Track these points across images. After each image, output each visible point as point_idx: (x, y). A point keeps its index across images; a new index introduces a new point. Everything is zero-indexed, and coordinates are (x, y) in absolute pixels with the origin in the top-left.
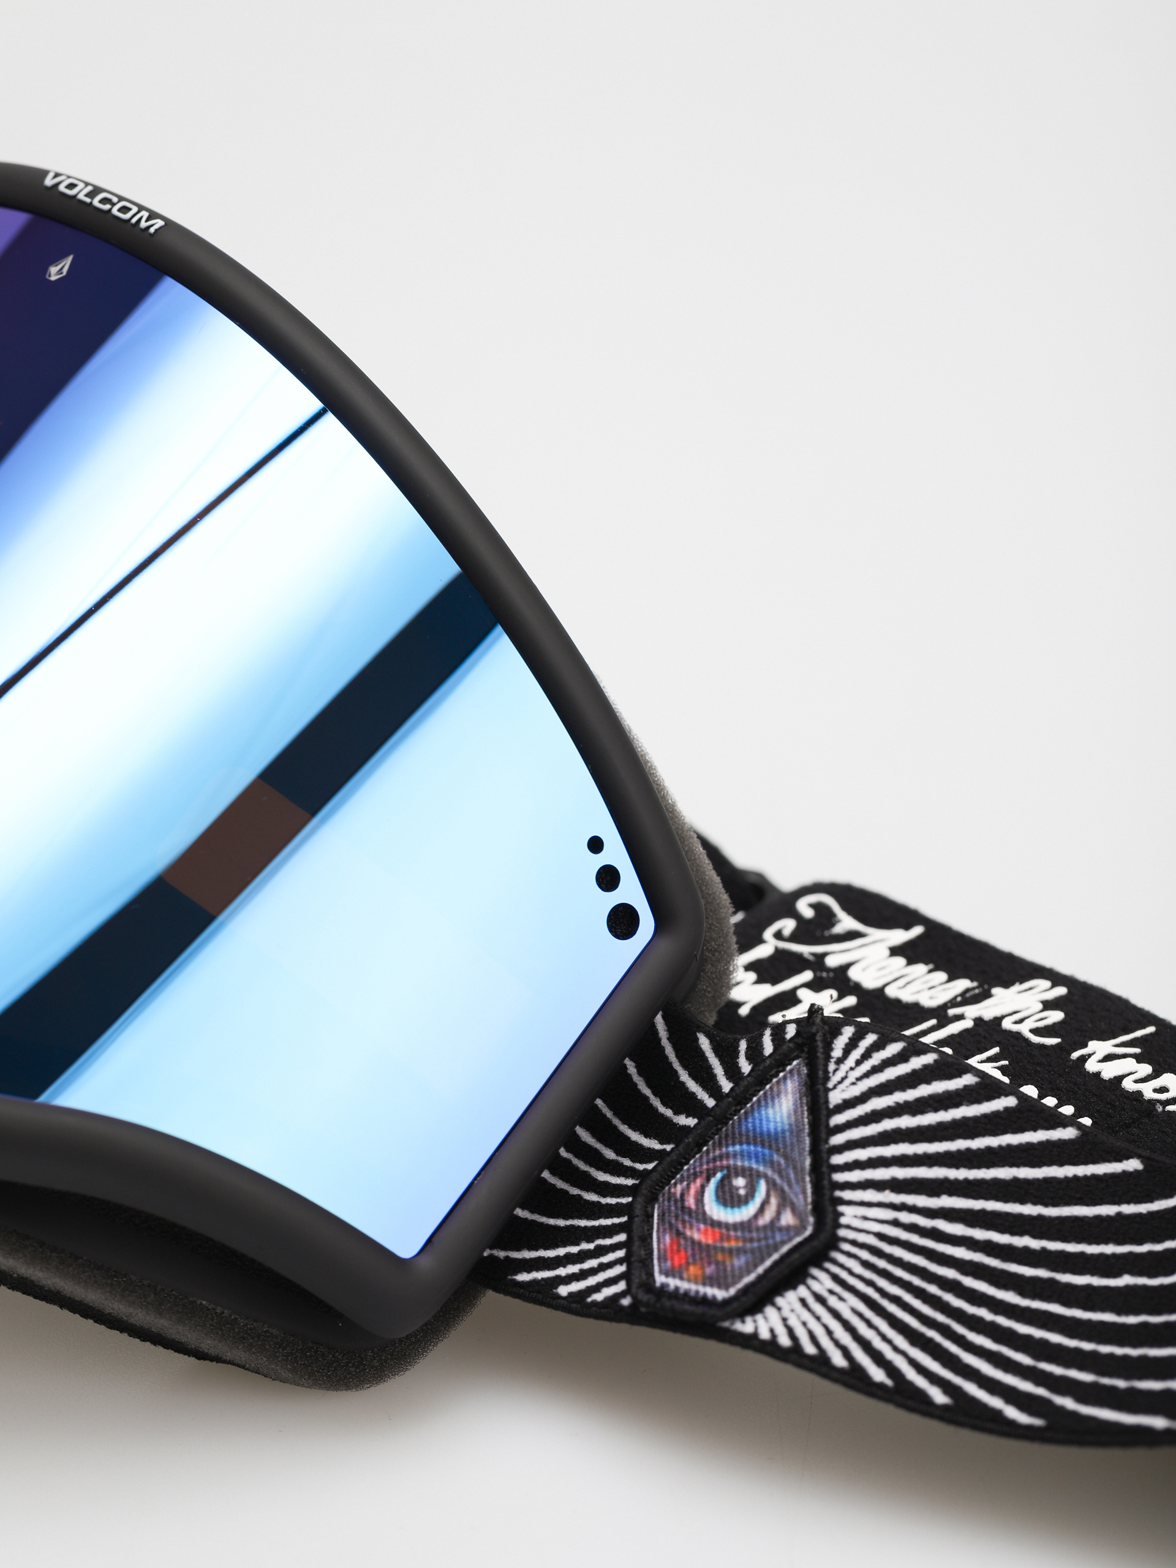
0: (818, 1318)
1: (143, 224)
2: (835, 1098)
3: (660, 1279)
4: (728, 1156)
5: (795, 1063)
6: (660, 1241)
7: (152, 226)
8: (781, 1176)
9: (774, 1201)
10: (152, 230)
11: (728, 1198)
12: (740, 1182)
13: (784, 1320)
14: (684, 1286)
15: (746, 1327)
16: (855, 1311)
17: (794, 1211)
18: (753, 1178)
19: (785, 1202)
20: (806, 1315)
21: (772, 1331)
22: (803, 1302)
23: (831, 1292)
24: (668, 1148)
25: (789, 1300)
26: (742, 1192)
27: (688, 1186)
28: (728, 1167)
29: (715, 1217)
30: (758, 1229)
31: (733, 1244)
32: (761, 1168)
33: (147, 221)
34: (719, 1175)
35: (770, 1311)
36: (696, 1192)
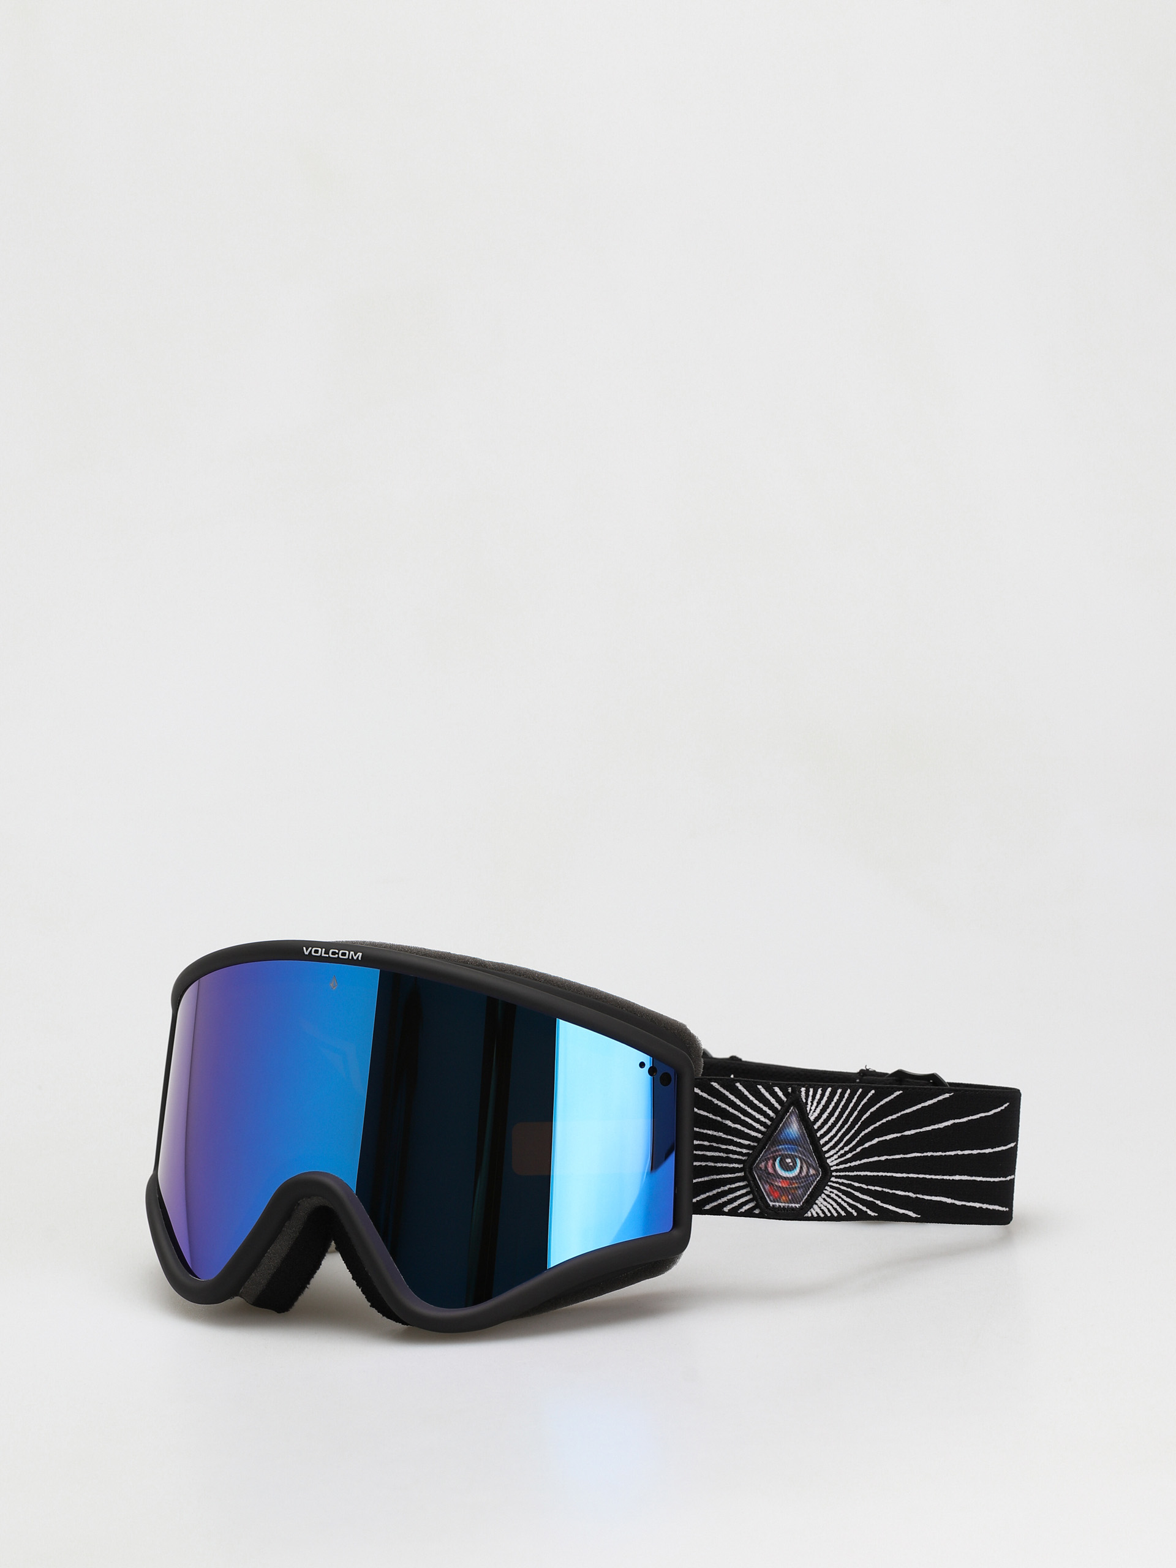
0: (829, 1203)
1: (355, 958)
2: (812, 1118)
3: (771, 1204)
4: (780, 1150)
5: (792, 1108)
6: (764, 1188)
7: (358, 957)
8: (805, 1157)
9: (805, 1166)
10: (360, 959)
11: (788, 1168)
12: (789, 1160)
13: (820, 1208)
14: (782, 1205)
15: (809, 1214)
16: (836, 1195)
17: (814, 1168)
18: (793, 1158)
19: (809, 1166)
20: (825, 1203)
21: (817, 1213)
22: (824, 1199)
23: (831, 1192)
24: (751, 1152)
25: (819, 1201)
26: (791, 1164)
27: (767, 1162)
28: (782, 1155)
29: (785, 1176)
30: (803, 1177)
31: (796, 1185)
32: (796, 1154)
33: (355, 956)
34: (779, 1158)
35: (815, 1206)
36: (772, 1165)
